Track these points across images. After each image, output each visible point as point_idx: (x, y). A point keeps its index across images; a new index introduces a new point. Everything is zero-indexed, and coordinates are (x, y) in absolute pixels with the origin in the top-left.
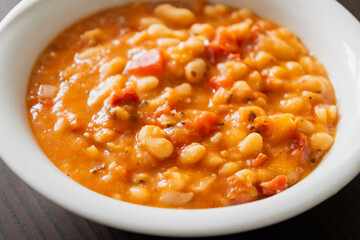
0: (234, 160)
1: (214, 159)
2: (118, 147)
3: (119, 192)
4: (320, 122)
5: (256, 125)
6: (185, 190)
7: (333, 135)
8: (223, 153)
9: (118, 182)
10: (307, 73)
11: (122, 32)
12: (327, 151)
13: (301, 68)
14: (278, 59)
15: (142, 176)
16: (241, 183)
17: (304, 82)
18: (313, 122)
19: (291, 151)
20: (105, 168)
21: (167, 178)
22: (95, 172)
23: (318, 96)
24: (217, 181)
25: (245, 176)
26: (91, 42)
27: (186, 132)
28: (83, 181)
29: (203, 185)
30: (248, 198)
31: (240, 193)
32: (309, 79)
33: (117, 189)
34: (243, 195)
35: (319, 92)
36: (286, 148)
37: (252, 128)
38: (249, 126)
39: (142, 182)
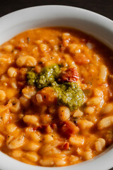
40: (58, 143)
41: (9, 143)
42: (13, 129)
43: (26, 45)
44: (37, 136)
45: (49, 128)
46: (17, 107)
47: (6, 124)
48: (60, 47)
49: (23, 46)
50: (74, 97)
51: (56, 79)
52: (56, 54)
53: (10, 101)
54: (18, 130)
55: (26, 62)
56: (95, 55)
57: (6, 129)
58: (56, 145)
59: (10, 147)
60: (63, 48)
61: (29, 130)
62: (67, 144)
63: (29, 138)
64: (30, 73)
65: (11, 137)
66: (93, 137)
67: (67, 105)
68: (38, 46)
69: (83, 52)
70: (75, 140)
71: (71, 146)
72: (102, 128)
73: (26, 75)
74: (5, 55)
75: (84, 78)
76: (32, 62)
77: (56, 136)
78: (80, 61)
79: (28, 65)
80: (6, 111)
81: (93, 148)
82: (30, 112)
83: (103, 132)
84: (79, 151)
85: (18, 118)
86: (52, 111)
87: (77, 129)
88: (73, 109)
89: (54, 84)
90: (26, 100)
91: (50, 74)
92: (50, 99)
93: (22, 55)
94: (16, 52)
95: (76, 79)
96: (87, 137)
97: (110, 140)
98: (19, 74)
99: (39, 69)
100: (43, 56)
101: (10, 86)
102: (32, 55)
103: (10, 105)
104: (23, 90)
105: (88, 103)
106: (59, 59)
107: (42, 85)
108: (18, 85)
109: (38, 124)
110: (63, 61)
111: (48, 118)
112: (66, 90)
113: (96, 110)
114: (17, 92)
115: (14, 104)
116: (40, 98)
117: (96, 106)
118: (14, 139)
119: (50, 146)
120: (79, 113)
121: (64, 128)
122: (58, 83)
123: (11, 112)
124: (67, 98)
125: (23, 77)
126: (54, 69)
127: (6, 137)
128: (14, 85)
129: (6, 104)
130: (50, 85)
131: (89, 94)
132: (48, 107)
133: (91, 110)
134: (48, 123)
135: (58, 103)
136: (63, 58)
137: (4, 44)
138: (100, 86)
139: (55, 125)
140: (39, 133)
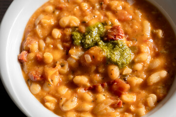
40: (111, 101)
41: (63, 105)
42: (64, 91)
43: (67, 5)
44: (89, 96)
45: (100, 87)
46: (66, 69)
47: (57, 86)
48: (101, 4)
49: (63, 5)
50: (122, 55)
51: (102, 38)
52: (98, 13)
53: (58, 63)
54: (70, 92)
55: (70, 23)
56: (136, 11)
57: (57, 91)
58: (110, 104)
59: (64, 109)
60: (104, 6)
61: (81, 91)
62: (120, 102)
63: (82, 99)
64: (75, 33)
65: (64, 99)
66: (143, 93)
67: (116, 64)
68: (79, 5)
69: (124, 8)
70: (128, 97)
71: (124, 103)
72: (152, 83)
73: (71, 36)
74: (47, 16)
75: (128, 35)
76: (75, 22)
77: (108, 95)
78: (123, 18)
79: (71, 25)
80: (55, 74)
81: (146, 104)
82: (79, 72)
83: (153, 87)
84: (132, 108)
85: (67, 80)
86: (101, 70)
87: (128, 86)
88: (121, 67)
89: (101, 43)
90: (74, 61)
91: (95, 33)
92: (99, 59)
93: (64, 16)
94: (57, 13)
95: (122, 37)
96: (138, 94)
97: (161, 95)
98: (64, 35)
99: (83, 29)
100: (86, 15)
101: (55, 48)
102: (74, 15)
103: (59, 67)
104: (70, 51)
105: (136, 60)
106: (102, 17)
107: (88, 44)
108: (64, 46)
109: (89, 85)
110: (106, 19)
111: (98, 77)
112: (113, 48)
113: (144, 66)
114: (64, 53)
115: (62, 66)
116: (89, 58)
117: (144, 62)
118: (67, 100)
119: (103, 105)
120: (128, 70)
121: (115, 87)
122: (105, 41)
123: (60, 73)
124: (116, 57)
125: (68, 37)
126: (98, 28)
127: (59, 99)
128: (60, 47)
129: (54, 66)
130: (96, 44)
131: (136, 51)
132: (97, 67)
133: (139, 66)
134: (99, 82)
135: (108, 62)
136: (106, 16)
137: (44, 5)
138: (145, 41)
139: (106, 84)
140: (90, 93)
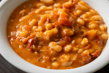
0: (81, 48)
1: (75, 49)
2: (44, 50)
3: (49, 65)
4: (103, 31)
5: (84, 35)
6: (69, 61)
7: (107, 34)
8: (77, 46)
9: (48, 62)
10: (93, 15)
11: (32, 9)
12: (107, 39)
13: (91, 14)
14: (84, 11)
15: (54, 58)
16: (86, 55)
17: (94, 18)
18: (100, 31)
19: (97, 42)
20: (42, 58)
21: (63, 58)
22: (39, 60)
23: (99, 22)
24: (78, 56)
25: (87, 53)
26: (23, 14)
27: (64, 42)
28: (36, 64)
29: (74, 58)
30: (89, 59)
31: (86, 58)
32: (95, 17)
33: (48, 64)
34: (87, 59)
35: (99, 21)
36: (96, 41)
37: (83, 36)
38: (82, 36)
39: (55, 61)
